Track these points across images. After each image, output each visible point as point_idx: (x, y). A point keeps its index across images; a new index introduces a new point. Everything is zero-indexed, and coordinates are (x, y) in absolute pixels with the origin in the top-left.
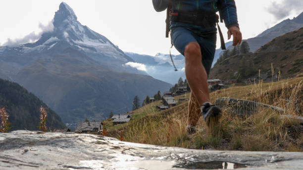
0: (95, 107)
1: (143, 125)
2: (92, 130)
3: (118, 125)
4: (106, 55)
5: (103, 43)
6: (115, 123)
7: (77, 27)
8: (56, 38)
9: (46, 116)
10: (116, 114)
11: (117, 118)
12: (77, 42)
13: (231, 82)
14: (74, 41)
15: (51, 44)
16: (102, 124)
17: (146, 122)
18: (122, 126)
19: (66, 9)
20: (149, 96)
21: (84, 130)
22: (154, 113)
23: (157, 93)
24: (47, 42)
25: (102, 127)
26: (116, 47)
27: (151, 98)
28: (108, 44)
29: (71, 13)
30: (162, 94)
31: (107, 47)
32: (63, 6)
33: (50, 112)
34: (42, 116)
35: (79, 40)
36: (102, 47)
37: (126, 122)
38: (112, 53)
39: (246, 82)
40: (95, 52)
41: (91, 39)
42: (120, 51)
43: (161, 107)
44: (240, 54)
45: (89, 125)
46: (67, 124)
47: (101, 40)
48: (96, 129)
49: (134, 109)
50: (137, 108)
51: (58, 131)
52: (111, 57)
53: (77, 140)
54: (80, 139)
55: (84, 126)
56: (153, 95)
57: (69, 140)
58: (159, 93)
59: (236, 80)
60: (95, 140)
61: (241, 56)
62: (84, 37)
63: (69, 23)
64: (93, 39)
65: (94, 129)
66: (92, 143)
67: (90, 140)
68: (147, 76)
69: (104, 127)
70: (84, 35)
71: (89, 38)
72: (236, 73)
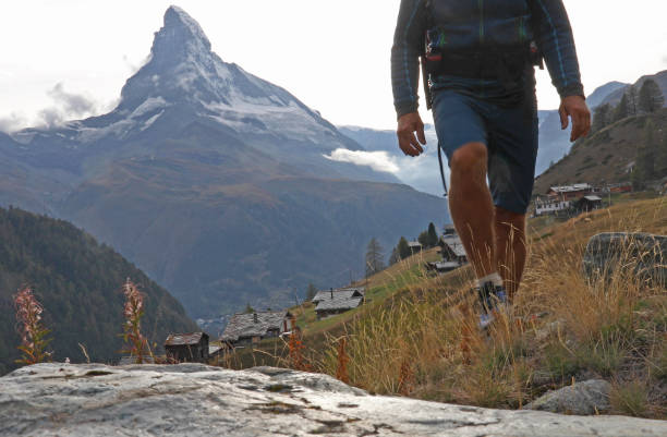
0: (268, 273)
1: (396, 316)
2: (264, 333)
3: (330, 316)
4: (289, 137)
5: (280, 105)
6: (322, 313)
7: (211, 69)
8: (160, 100)
9: (140, 305)
10: (323, 290)
11: (325, 300)
12: (213, 106)
13: (618, 191)
14: (205, 105)
15: (148, 115)
16: (289, 315)
17: (404, 310)
18: (341, 319)
19: (180, 21)
20: (407, 238)
21: (244, 333)
22: (426, 282)
23: (427, 228)
24: (138, 112)
25: (289, 326)
26: (316, 115)
27: (411, 244)
28: (293, 108)
29: (193, 31)
30: (439, 232)
31: (291, 117)
32: (172, 15)
33: (152, 292)
34: (129, 304)
35: (218, 102)
36: (280, 116)
37: (349, 309)
38: (303, 130)
39: (658, 188)
40: (261, 131)
41: (249, 98)
42: (326, 124)
43: (439, 266)
44: (640, 114)
45: (256, 322)
46: (200, 321)
47: (274, 97)
48: (274, 330)
49: (369, 274)
50: (377, 271)
51: (178, 340)
52: (301, 140)
53: (203, 399)
54: (212, 397)
55: (244, 325)
56: (418, 235)
57: (178, 404)
58: (432, 227)
59: (630, 184)
60: (260, 396)
61: (642, 120)
62: (232, 93)
63: (191, 58)
64: (256, 97)
65: (269, 330)
66: (251, 409)
67: (245, 398)
68: (396, 185)
69: (293, 323)
70: (231, 88)
71: (246, 94)
72: (630, 165)
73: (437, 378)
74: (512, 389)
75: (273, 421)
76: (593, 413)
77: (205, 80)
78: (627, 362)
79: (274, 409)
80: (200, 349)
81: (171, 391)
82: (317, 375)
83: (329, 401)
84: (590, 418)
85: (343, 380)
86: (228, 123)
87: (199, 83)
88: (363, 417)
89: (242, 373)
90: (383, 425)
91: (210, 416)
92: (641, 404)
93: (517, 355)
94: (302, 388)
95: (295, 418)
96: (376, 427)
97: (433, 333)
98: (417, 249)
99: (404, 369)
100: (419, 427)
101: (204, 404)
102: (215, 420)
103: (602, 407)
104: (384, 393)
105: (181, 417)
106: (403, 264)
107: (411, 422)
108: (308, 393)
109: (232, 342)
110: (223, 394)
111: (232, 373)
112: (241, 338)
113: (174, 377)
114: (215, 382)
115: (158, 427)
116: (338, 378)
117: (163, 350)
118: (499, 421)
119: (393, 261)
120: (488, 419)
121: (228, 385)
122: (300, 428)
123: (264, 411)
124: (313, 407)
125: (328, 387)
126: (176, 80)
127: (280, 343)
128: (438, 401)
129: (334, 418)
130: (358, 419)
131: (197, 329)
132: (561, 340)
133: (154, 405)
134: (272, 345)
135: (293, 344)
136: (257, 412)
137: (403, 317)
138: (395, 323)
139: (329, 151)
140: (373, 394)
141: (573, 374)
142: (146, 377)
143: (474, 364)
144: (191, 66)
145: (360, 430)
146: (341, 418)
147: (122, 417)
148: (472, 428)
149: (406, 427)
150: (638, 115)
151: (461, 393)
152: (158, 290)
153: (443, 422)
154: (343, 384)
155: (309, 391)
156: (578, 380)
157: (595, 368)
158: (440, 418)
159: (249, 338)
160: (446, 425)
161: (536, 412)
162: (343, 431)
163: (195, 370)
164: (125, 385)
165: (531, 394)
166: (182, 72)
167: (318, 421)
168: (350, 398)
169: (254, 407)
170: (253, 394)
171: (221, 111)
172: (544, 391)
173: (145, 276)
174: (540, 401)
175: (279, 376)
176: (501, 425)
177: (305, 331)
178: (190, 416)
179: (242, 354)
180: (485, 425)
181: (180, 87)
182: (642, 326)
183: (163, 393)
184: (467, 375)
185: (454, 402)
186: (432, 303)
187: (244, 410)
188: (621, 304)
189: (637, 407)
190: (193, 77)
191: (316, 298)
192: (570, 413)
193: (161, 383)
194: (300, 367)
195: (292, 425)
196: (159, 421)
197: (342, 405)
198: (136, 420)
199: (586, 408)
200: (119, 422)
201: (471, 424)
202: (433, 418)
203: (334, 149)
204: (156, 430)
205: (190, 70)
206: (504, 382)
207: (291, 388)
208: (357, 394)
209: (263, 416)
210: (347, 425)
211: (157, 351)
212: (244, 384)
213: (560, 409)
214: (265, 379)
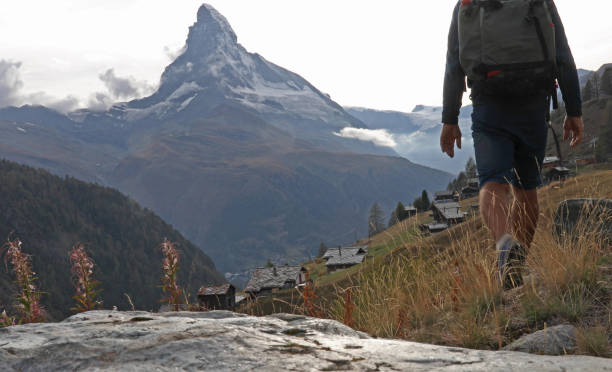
0: (286, 233)
1: (395, 271)
2: (282, 284)
3: (338, 270)
4: (303, 116)
5: (295, 89)
6: (332, 267)
7: (237, 58)
8: (193, 85)
9: (176, 260)
10: (333, 246)
11: (334, 256)
12: (239, 90)
13: (583, 163)
14: (232, 89)
15: (184, 98)
16: (303, 269)
17: (401, 265)
18: (348, 273)
19: (211, 17)
20: (403, 203)
21: (265, 285)
22: (420, 241)
23: (420, 195)
24: (175, 95)
25: (303, 279)
26: (326, 98)
27: (407, 208)
28: (307, 92)
29: (222, 26)
30: (431, 198)
31: (305, 99)
32: (205, 12)
33: (187, 250)
34: (167, 260)
35: (243, 86)
36: (296, 99)
37: (354, 264)
38: (316, 110)
41: (269, 83)
42: (335, 105)
43: (431, 227)
45: (276, 275)
46: (228, 275)
47: (291, 83)
48: (291, 282)
49: (372, 233)
50: (378, 232)
51: (209, 291)
52: (314, 119)
53: (231, 342)
54: (238, 340)
55: (265, 278)
56: (413, 201)
57: (209, 345)
58: (425, 194)
59: (594, 156)
60: (279, 339)
61: (604, 102)
62: (255, 79)
63: (220, 49)
64: (275, 82)
65: (286, 282)
66: (271, 350)
67: (265, 341)
68: (395, 157)
69: (307, 276)
70: (254, 74)
71: (267, 79)
72: (594, 140)
73: (429, 323)
74: (494, 332)
75: (290, 360)
76: (562, 354)
77: (232, 68)
78: (590, 309)
79: (291, 350)
80: (227, 298)
81: (203, 335)
82: (326, 321)
83: (337, 343)
84: (560, 357)
85: (350, 325)
86: (252, 105)
87: (227, 70)
88: (367, 357)
89: (264, 319)
90: (384, 364)
91: (237, 356)
92: (603, 346)
93: (498, 304)
94: (315, 332)
95: (309, 358)
96: (378, 365)
97: (426, 285)
98: (413, 212)
99: (401, 315)
100: (414, 365)
101: (231, 346)
102: (240, 359)
103: (570, 348)
104: (384, 336)
105: (212, 357)
106: (401, 225)
107: (407, 361)
108: (320, 336)
109: (256, 293)
110: (248, 337)
111: (255, 319)
112: (263, 289)
113: (206, 322)
114: (241, 327)
115: (192, 365)
116: (345, 323)
117: (196, 299)
118: (482, 360)
119: (392, 223)
120: (473, 359)
121: (251, 329)
122: (313, 366)
123: (282, 352)
124: (323, 348)
125: (337, 331)
126: (207, 68)
127: (296, 293)
128: (430, 343)
129: (342, 358)
130: (362, 359)
131: (225, 281)
132: (534, 290)
133: (188, 346)
134: (289, 294)
135: (307, 295)
136: (277, 352)
137: (400, 271)
138: (393, 276)
139: (339, 129)
140: (375, 337)
141: (545, 320)
142: (182, 322)
143: (460, 311)
144: (219, 56)
145: (363, 368)
146: (348, 358)
147: (162, 356)
148: (459, 366)
149: (403, 365)
150: (600, 98)
151: (449, 336)
152: (192, 248)
153: (434, 361)
154: (349, 329)
155: (321, 334)
156: (549, 325)
157: (564, 315)
158: (432, 358)
159: (269, 289)
160: (436, 363)
161: (513, 353)
162: (349, 369)
163: (224, 317)
164: (164, 330)
165: (509, 337)
166: (212, 62)
167: (328, 360)
168: (355, 340)
169: (273, 349)
170: (272, 337)
171: (245, 94)
172: (521, 334)
173: (181, 236)
174: (517, 343)
175: (295, 322)
176: (484, 364)
177: (317, 284)
178: (220, 356)
179: (264, 302)
180: (471, 363)
181: (211, 75)
182: (603, 278)
183: (196, 336)
184: (454, 321)
185: (444, 344)
186: (425, 259)
187: (265, 351)
188: (585, 260)
189: (599, 348)
190: (222, 64)
191: (326, 255)
192: (542, 354)
193: (194, 328)
194: (313, 314)
195: (306, 364)
196: (193, 360)
197: (348, 347)
198: (174, 359)
199: (556, 348)
200: (159, 361)
201: (458, 363)
202: (426, 358)
203: (342, 128)
204: (191, 368)
205: (218, 60)
206: (486, 327)
207: (305, 332)
208: (361, 337)
209: (282, 356)
210: (353, 364)
211: (191, 300)
212: (266, 329)
213: (534, 350)
214: (283, 324)
